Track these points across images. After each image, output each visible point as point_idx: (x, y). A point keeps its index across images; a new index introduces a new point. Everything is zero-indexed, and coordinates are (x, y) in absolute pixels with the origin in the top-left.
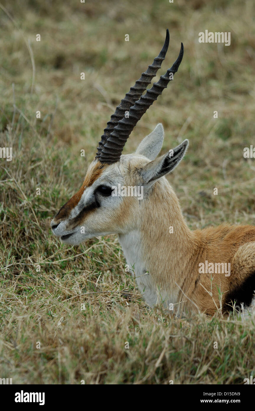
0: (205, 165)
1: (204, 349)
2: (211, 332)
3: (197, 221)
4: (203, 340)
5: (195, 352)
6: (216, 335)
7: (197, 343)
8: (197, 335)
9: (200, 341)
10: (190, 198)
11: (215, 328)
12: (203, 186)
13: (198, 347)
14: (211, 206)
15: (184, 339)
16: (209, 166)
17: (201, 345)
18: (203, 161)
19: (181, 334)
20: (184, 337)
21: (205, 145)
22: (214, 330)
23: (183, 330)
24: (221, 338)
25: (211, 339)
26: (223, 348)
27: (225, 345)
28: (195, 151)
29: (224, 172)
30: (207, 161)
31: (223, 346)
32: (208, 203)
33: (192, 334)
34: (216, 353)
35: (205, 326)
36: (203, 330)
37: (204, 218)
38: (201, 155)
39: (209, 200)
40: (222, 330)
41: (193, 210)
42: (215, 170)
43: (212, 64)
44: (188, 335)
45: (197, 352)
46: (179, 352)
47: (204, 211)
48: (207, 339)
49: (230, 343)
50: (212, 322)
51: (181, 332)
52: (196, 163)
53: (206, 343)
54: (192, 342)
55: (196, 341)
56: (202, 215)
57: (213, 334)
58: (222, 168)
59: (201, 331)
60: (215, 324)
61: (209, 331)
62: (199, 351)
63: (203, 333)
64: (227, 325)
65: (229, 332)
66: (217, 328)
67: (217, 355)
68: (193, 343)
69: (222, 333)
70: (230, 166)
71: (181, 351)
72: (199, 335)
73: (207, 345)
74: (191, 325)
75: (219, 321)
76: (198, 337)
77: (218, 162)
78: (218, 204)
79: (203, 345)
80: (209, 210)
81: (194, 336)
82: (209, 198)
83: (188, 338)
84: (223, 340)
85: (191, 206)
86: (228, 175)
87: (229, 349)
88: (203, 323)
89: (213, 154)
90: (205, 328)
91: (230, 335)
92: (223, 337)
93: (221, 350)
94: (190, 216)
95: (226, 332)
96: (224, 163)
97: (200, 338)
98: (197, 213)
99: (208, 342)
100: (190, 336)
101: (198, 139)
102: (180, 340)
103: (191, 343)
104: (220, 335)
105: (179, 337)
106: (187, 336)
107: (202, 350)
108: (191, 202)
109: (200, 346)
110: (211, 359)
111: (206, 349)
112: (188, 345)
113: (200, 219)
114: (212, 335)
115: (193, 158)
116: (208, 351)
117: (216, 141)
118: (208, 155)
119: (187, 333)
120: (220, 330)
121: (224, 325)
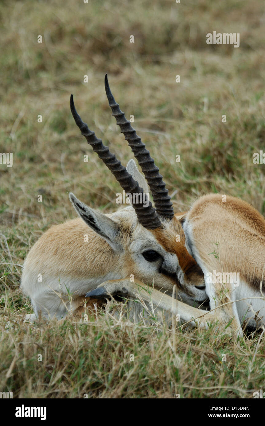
0: (42, 161)
1: (57, 354)
2: (63, 336)
3: (38, 220)
4: (55, 345)
5: (47, 359)
6: (69, 339)
7: (49, 348)
8: (48, 340)
9: (52, 346)
10: (29, 196)
11: (67, 331)
12: (41, 183)
13: (50, 353)
14: (51, 204)
15: (35, 346)
16: (46, 162)
17: (54, 350)
18: (39, 156)
19: (32, 340)
20: (35, 343)
21: (40, 140)
22: (66, 333)
23: (33, 337)
24: (74, 342)
25: (63, 344)
26: (77, 352)
27: (79, 349)
28: (30, 147)
29: (63, 167)
30: (44, 156)
31: (77, 350)
32: (48, 200)
33: (43, 340)
34: (70, 357)
35: (56, 330)
36: (55, 335)
37: (45, 217)
38: (37, 150)
39: (49, 198)
40: (75, 333)
41: (33, 209)
42: (52, 165)
43: (40, 55)
44: (39, 341)
45: (50, 358)
46: (30, 359)
47: (44, 208)
48: (58, 345)
49: (84, 346)
50: (63, 325)
51: (32, 339)
52: (32, 160)
53: (59, 348)
54: (43, 348)
55: (48, 346)
56: (43, 214)
57: (66, 337)
58: (60, 163)
59: (52, 335)
60: (67, 327)
61: (61, 335)
62: (52, 356)
63: (54, 338)
64: (80, 326)
65: (82, 335)
66: (70, 331)
67: (71, 360)
68: (45, 348)
69: (75, 336)
70: (68, 160)
71: (32, 358)
72: (51, 340)
73: (60, 350)
74: (42, 330)
75: (71, 324)
76: (50, 341)
77: (55, 157)
78: (59, 201)
79: (56, 350)
80: (51, 207)
81: (45, 342)
82: (49, 195)
83: (39, 344)
84: (77, 343)
85: (31, 205)
86: (67, 170)
87: (84, 352)
88: (55, 327)
89: (49, 149)
90: (57, 332)
91: (84, 337)
92: (76, 340)
93: (74, 354)
94: (30, 216)
95: (79, 335)
96: (62, 157)
97: (52, 343)
98: (37, 212)
99: (60, 346)
100: (41, 342)
101: (33, 134)
102: (31, 346)
103: (43, 350)
104: (73, 338)
105: (30, 344)
106: (37, 343)
107: (55, 355)
108: (30, 201)
109: (52, 352)
110: (65, 364)
111: (59, 355)
112: (40, 351)
113: (41, 218)
114: (64, 339)
115: (28, 154)
116: (62, 356)
117: (51, 135)
118: (44, 150)
119: (37, 339)
120: (73, 333)
121: (77, 327)
